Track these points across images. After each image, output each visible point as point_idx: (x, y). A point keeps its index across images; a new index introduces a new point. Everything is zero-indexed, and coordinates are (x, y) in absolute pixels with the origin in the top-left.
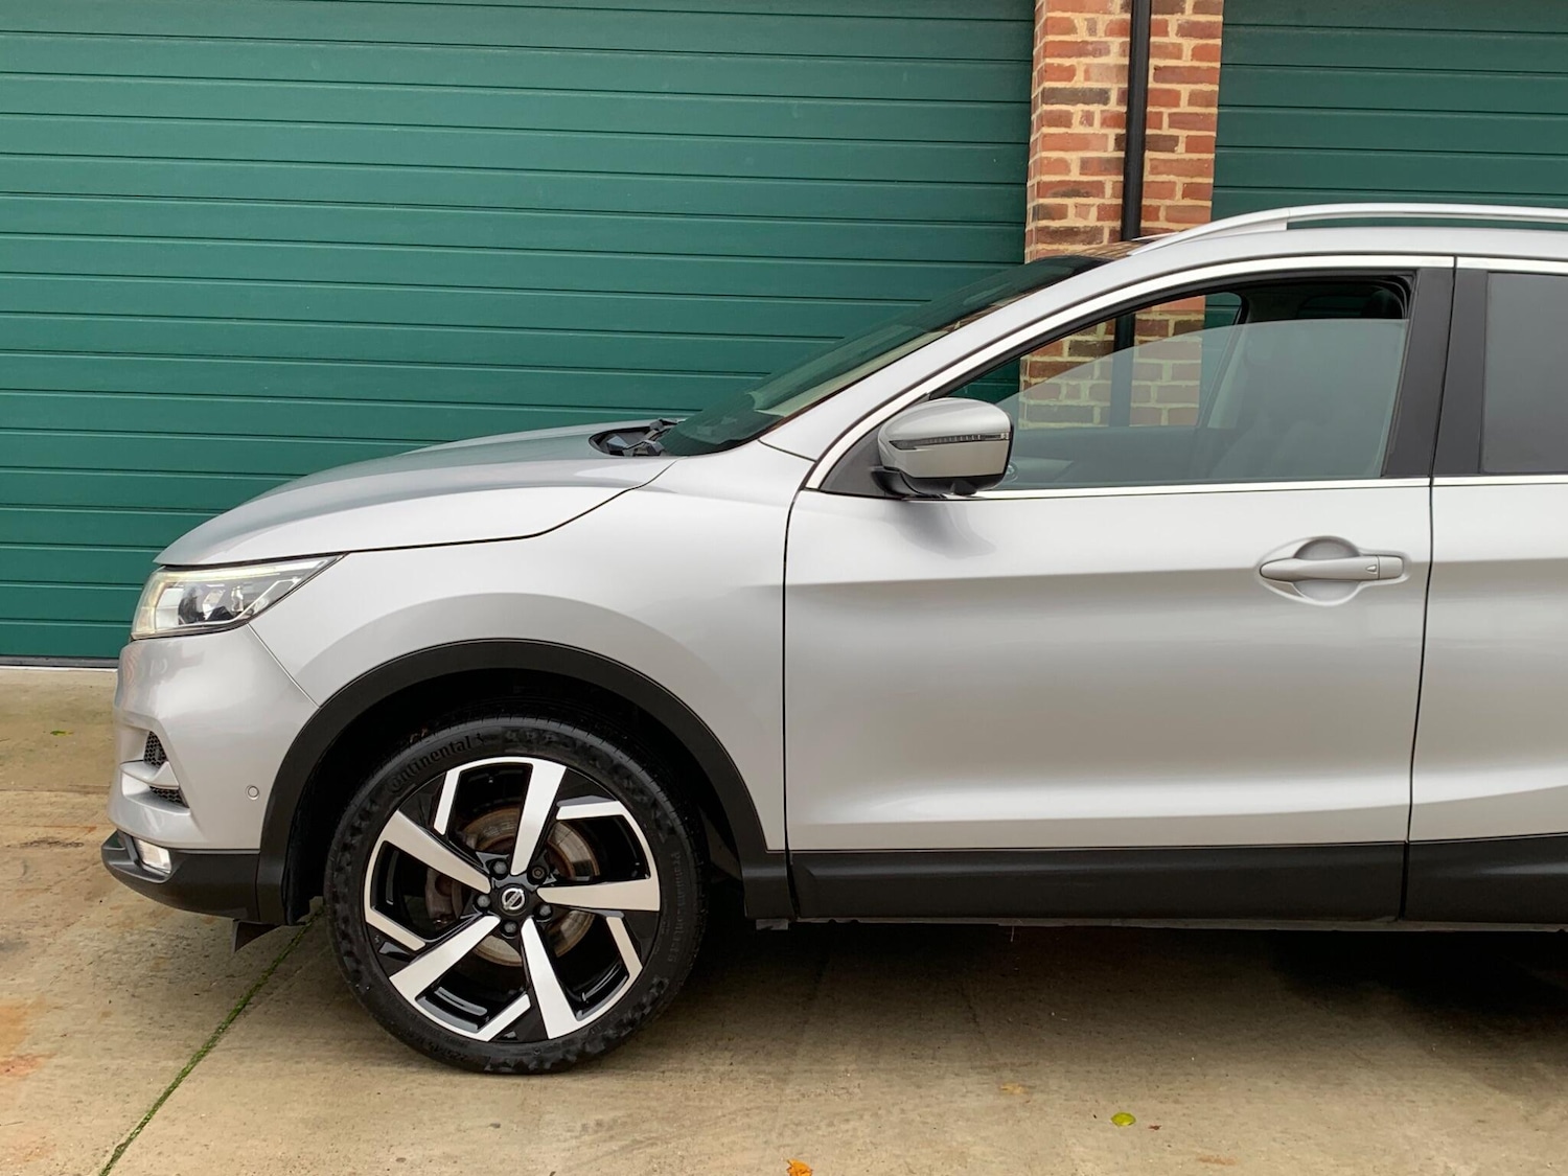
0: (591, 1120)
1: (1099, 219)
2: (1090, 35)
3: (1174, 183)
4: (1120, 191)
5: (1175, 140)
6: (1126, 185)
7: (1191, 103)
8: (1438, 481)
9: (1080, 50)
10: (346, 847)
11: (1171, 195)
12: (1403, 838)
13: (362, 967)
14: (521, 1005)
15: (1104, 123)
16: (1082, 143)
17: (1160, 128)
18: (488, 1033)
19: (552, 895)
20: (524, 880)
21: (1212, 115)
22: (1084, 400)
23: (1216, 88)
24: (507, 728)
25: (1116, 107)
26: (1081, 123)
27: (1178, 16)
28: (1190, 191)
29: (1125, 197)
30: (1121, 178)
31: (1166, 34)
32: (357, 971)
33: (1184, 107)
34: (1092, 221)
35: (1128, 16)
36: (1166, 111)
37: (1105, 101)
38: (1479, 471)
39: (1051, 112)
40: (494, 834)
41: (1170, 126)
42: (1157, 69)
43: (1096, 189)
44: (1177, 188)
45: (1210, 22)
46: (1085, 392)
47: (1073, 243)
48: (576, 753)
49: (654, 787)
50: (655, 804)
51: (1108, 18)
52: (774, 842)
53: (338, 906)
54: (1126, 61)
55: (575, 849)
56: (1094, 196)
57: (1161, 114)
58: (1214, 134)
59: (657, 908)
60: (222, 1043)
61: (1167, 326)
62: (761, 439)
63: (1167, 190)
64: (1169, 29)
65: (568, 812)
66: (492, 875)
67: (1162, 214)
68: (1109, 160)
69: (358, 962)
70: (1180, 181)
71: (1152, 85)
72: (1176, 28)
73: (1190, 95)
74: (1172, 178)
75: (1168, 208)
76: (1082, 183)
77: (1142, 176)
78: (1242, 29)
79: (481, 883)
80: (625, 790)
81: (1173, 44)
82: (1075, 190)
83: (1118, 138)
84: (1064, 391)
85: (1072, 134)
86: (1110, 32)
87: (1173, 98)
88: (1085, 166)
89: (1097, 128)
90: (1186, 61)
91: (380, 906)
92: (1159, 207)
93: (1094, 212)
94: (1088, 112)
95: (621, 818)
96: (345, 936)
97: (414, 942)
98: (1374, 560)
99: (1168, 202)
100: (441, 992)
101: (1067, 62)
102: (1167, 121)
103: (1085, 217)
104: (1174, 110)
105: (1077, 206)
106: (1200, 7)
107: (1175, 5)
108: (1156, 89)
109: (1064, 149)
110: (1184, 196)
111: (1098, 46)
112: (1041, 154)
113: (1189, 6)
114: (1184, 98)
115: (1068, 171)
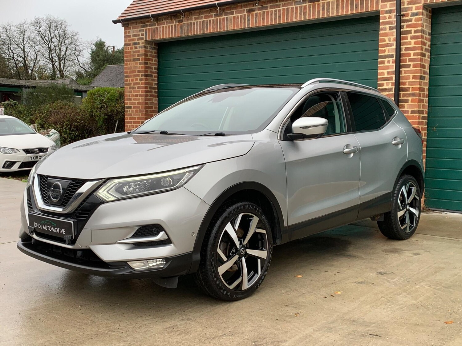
1: (392, 86)
2: (389, 42)
3: (410, 76)
5: (410, 65)
7: (414, 55)
9: (387, 45)
11: (409, 79)
15: (392, 62)
16: (387, 68)
17: (405, 62)
21: (419, 58)
23: (420, 51)
25: (395, 58)
26: (387, 63)
27: (410, 35)
28: (414, 77)
29: (396, 80)
30: (396, 76)
33: (412, 57)
34: (390, 86)
35: (396, 36)
36: (407, 58)
37: (393, 57)
39: (380, 61)
41: (409, 62)
42: (405, 48)
44: (411, 77)
45: (418, 35)
47: (386, 92)
51: (393, 37)
54: (396, 47)
56: (390, 80)
57: (406, 59)
58: (420, 63)
61: (409, 112)
63: (408, 78)
64: (408, 38)
67: (407, 84)
68: (393, 71)
70: (411, 75)
71: (403, 52)
72: (410, 37)
74: (409, 74)
75: (409, 82)
76: (388, 77)
81: (409, 42)
82: (386, 79)
83: (395, 66)
85: (385, 66)
86: (393, 41)
87: (409, 55)
88: (388, 73)
89: (391, 64)
90: (412, 45)
92: (406, 82)
93: (390, 84)
94: (389, 60)
99: (408, 81)
101: (383, 49)
102: (408, 60)
103: (388, 86)
104: (410, 58)
105: (386, 83)
106: (416, 32)
107: (409, 32)
108: (405, 53)
109: (383, 69)
110: (412, 79)
111: (391, 44)
112: (379, 71)
113: (413, 32)
114: (412, 54)
115: (384, 75)
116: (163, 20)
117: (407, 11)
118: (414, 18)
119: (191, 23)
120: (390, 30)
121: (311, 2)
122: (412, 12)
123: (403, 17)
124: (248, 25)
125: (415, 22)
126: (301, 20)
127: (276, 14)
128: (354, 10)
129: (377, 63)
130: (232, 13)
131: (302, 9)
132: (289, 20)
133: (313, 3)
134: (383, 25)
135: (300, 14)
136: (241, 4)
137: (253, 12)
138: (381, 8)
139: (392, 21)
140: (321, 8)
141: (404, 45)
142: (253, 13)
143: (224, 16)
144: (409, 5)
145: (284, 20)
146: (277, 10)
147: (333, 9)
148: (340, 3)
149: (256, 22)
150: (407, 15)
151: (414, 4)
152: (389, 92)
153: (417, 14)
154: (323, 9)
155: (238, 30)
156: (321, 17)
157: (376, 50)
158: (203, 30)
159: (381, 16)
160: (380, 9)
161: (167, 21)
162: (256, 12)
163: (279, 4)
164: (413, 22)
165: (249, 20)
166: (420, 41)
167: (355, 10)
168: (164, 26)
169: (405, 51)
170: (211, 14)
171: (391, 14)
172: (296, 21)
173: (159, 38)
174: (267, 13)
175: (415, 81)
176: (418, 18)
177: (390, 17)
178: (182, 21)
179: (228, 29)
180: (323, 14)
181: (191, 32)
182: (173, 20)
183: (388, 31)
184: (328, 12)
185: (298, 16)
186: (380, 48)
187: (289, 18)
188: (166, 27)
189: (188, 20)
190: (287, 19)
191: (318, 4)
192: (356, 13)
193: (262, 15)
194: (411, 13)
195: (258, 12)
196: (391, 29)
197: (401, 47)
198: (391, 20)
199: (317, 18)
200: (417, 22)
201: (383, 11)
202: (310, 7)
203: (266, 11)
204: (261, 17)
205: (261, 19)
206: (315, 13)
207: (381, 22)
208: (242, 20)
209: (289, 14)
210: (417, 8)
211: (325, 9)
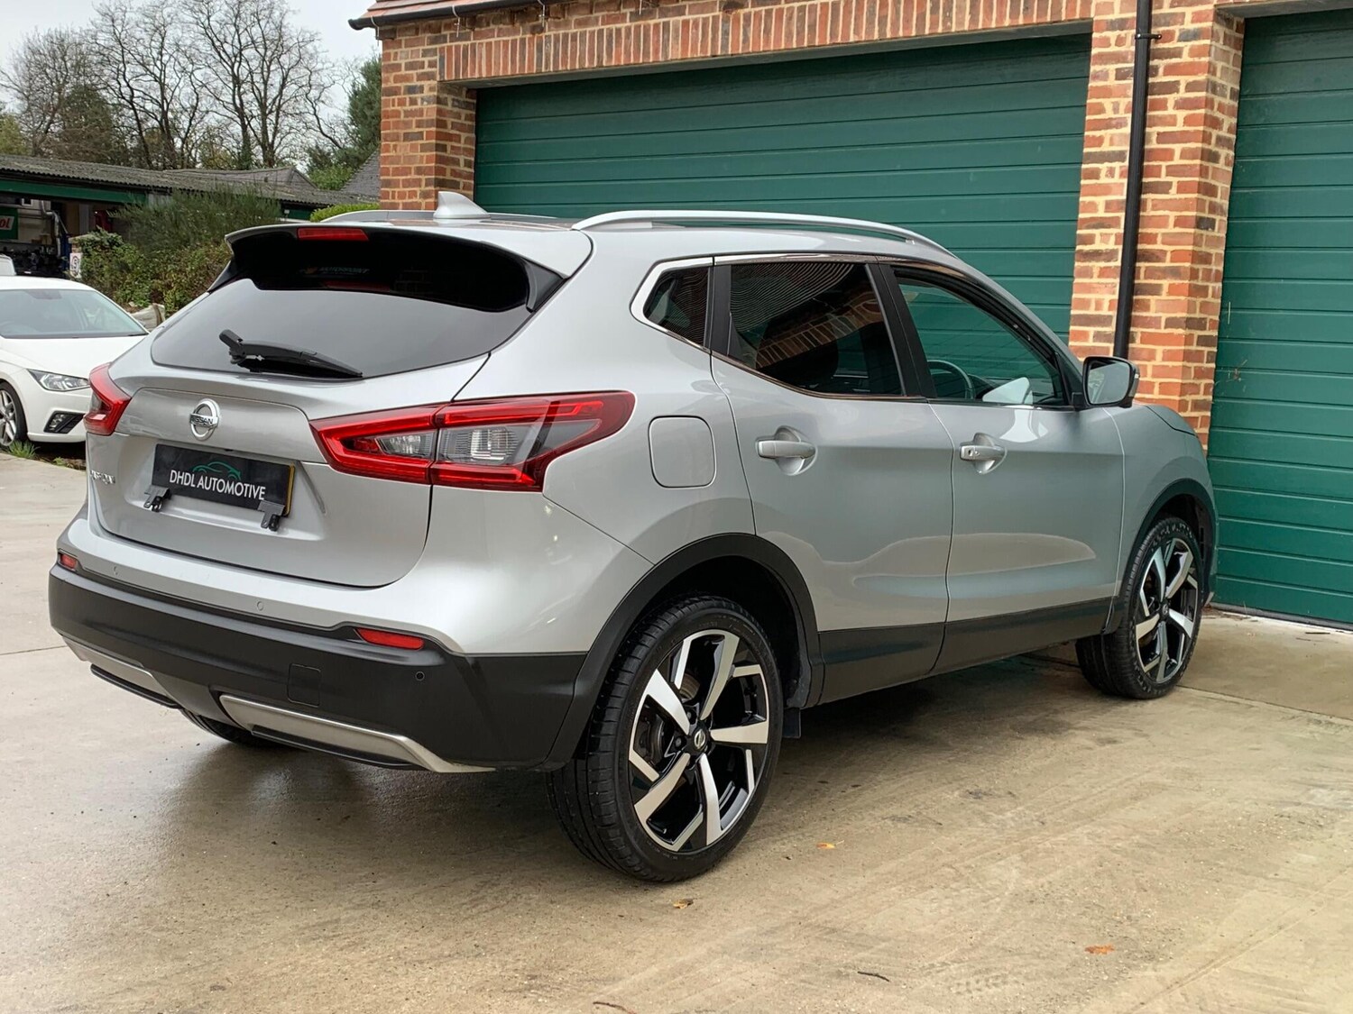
1: (1115, 244)
2: (1115, 113)
3: (1168, 216)
5: (1169, 184)
6: (1130, 219)
7: (1182, 157)
9: (1107, 124)
11: (1165, 225)
15: (1120, 175)
16: (1106, 190)
17: (1159, 176)
21: (1195, 165)
23: (1200, 145)
25: (1126, 163)
26: (1107, 176)
27: (1174, 95)
28: (1179, 222)
29: (1128, 227)
30: (1127, 214)
31: (1165, 108)
33: (1177, 161)
34: (1111, 245)
35: (1133, 99)
36: (1164, 164)
37: (1122, 160)
39: (1087, 169)
41: (1167, 175)
42: (1158, 134)
43: (1112, 223)
44: (1170, 220)
45: (1196, 97)
47: (1098, 261)
51: (1126, 100)
54: (1132, 130)
56: (1113, 227)
57: (1160, 167)
58: (1197, 179)
61: (1160, 322)
63: (1162, 222)
64: (1168, 105)
67: (1159, 239)
68: (1121, 201)
70: (1172, 215)
71: (1153, 144)
72: (1173, 103)
73: (1182, 153)
74: (1167, 212)
75: (1164, 234)
76: (1105, 218)
77: (1140, 212)
81: (1171, 116)
82: (1101, 223)
83: (1127, 185)
85: (1100, 184)
86: (1126, 112)
87: (1169, 154)
88: (1108, 206)
89: (1115, 179)
90: (1179, 127)
92: (1156, 235)
93: (1113, 239)
94: (1111, 168)
99: (1163, 230)
101: (1097, 133)
102: (1164, 171)
103: (1106, 243)
104: (1170, 163)
105: (1101, 235)
106: (1191, 87)
107: (1172, 88)
108: (1158, 149)
109: (1095, 195)
110: (1175, 226)
111: (1120, 121)
112: (1081, 199)
113: (1182, 87)
114: (1177, 154)
115: (1096, 210)
116: (488, 25)
117: (1168, 26)
118: (1188, 48)
119: (566, 36)
120: (1117, 79)
122: (1182, 27)
123: (1156, 42)
124: (725, 46)
125: (1190, 60)
126: (871, 39)
127: (801, 19)
128: (1021, 16)
129: (1078, 175)
130: (681, 11)
131: (874, 8)
132: (838, 36)
134: (1101, 64)
135: (870, 22)
137: (739, 11)
138: (1097, 14)
139: (1126, 52)
140: (929, 5)
141: (1155, 125)
142: (739, 14)
143: (659, 18)
144: (1175, 7)
145: (823, 36)
146: (805, 6)
149: (746, 40)
150: (1169, 36)
151: (1191, 5)
152: (1109, 261)
153: (1196, 35)
154: (935, 8)
155: (695, 60)
156: (927, 32)
157: (1076, 134)
158: (598, 57)
159: (1095, 35)
160: (1092, 16)
161: (501, 26)
162: (746, 10)
164: (1186, 58)
165: (726, 33)
166: (1200, 114)
167: (1024, 17)
168: (492, 40)
169: (1159, 142)
170: (623, 11)
171: (1125, 32)
172: (857, 42)
173: (477, 76)
174: (776, 14)
175: (1181, 234)
176: (1200, 47)
177: (1120, 42)
178: (542, 30)
179: (666, 56)
180: (934, 23)
181: (564, 63)
182: (517, 25)
183: (1112, 82)
184: (948, 18)
185: (862, 27)
186: (1089, 130)
187: (838, 31)
188: (497, 43)
189: (558, 26)
190: (834, 34)
192: (1025, 25)
193: (763, 21)
194: (1180, 30)
195: (753, 10)
196: (1119, 75)
197: (1148, 130)
198: (1122, 49)
199: (916, 36)
200: (1196, 59)
201: (1101, 20)
202: (896, 1)
203: (775, 8)
204: (760, 25)
205: (760, 31)
206: (911, 20)
207: (1095, 55)
208: (708, 32)
209: (838, 20)
210: (1198, 17)
211: (939, 8)
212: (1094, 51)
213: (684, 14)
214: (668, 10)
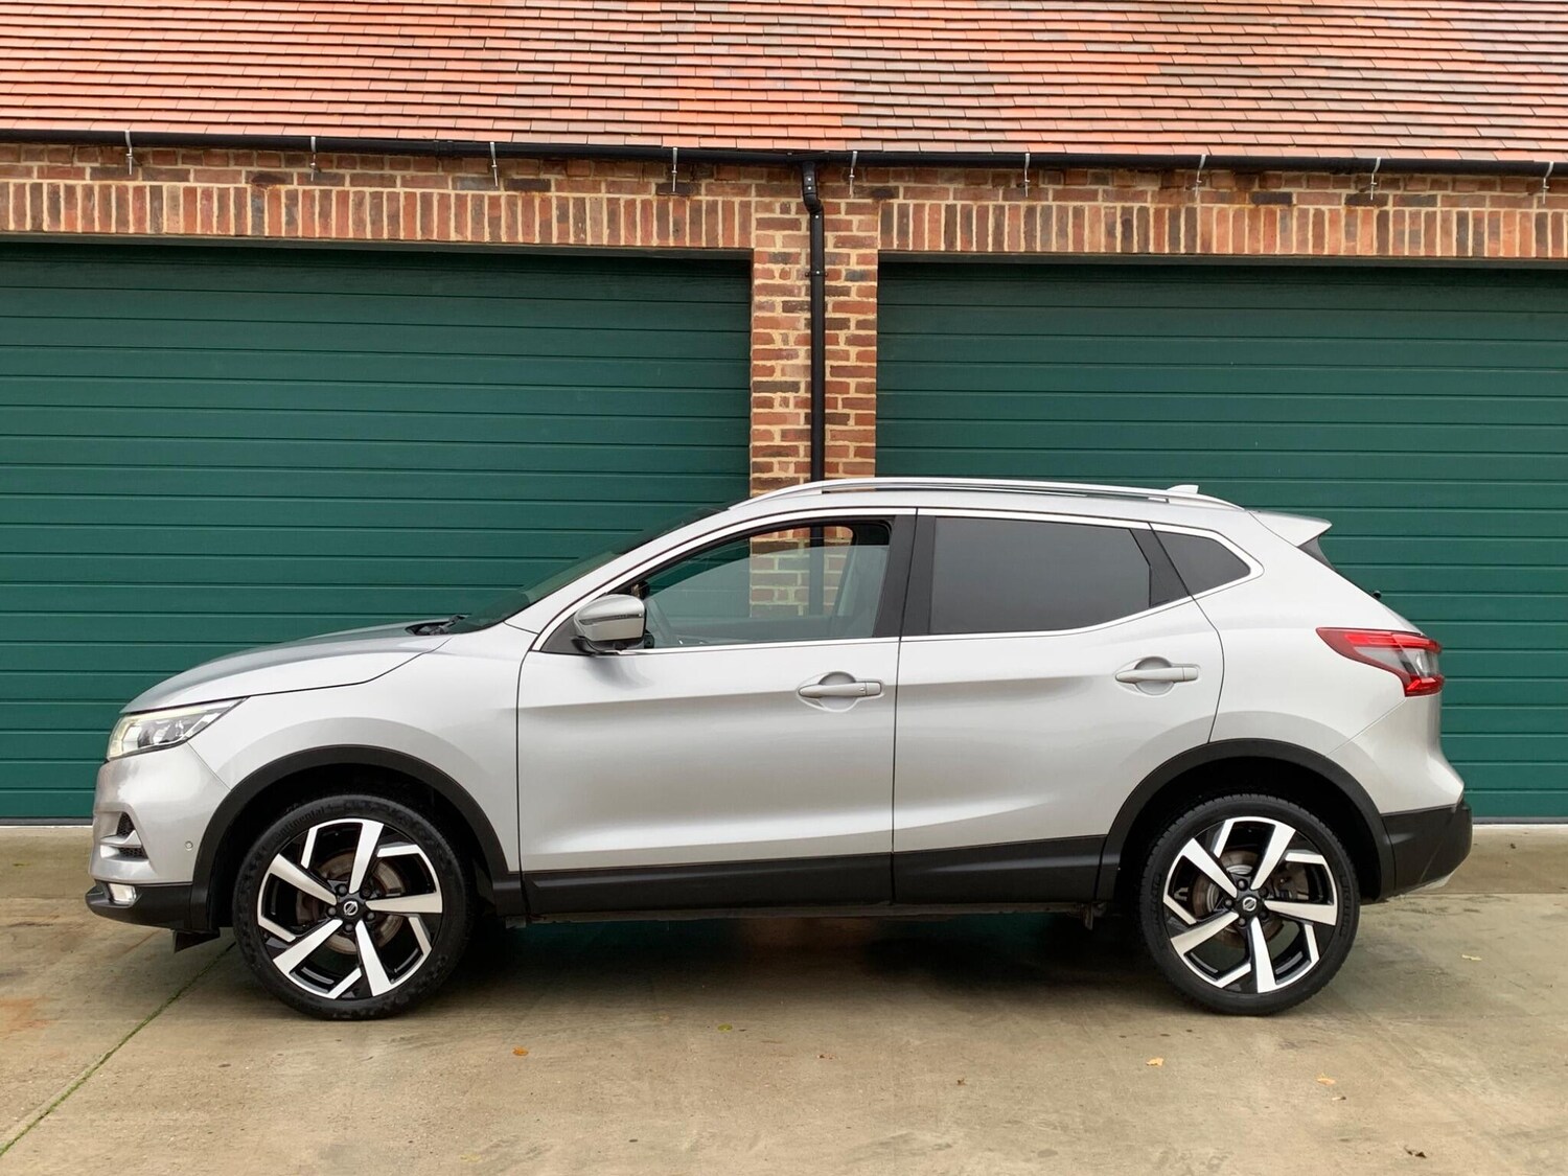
0: (398, 1037)
1: (796, 472)
2: (784, 345)
3: (848, 446)
4: (809, 453)
5: (847, 416)
6: (812, 447)
7: (857, 391)
8: (903, 638)
9: (778, 355)
10: (247, 878)
11: (847, 456)
12: (890, 850)
13: (256, 954)
14: (356, 975)
15: (797, 405)
16: (780, 419)
17: (836, 408)
18: (334, 994)
19: (375, 905)
20: (357, 896)
21: (872, 399)
22: (791, 601)
23: (875, 380)
24: (347, 801)
25: (804, 394)
26: (781, 405)
27: (845, 331)
28: (859, 452)
29: (812, 456)
30: (809, 443)
31: (837, 343)
32: (252, 956)
33: (852, 394)
34: (790, 474)
35: (809, 332)
36: (840, 397)
37: (797, 390)
38: (929, 633)
39: (759, 397)
40: (337, 871)
41: (844, 407)
42: (832, 367)
43: (793, 451)
44: (850, 450)
45: (868, 336)
46: (792, 595)
47: (778, 489)
48: (389, 815)
49: (438, 836)
50: (439, 845)
51: (796, 332)
52: (513, 867)
53: (241, 915)
54: (809, 362)
55: (389, 878)
56: (792, 456)
57: (836, 398)
58: (874, 412)
59: (440, 910)
60: (165, 1012)
62: (507, 621)
63: (844, 451)
64: (839, 340)
65: (384, 852)
66: (337, 894)
67: (841, 468)
68: (802, 431)
69: (254, 950)
70: (852, 445)
71: (828, 378)
72: (844, 339)
73: (857, 387)
74: (846, 443)
75: (844, 463)
76: (783, 447)
77: (823, 440)
78: (899, 336)
79: (331, 899)
80: (420, 838)
81: (843, 351)
82: (778, 452)
83: (807, 415)
84: (776, 594)
85: (774, 413)
86: (798, 342)
87: (845, 388)
88: (785, 435)
89: (791, 409)
90: (852, 362)
91: (267, 915)
92: (838, 464)
93: (792, 467)
94: (785, 397)
95: (418, 855)
96: (245, 934)
97: (290, 937)
98: (863, 684)
99: (844, 460)
100: (305, 970)
101: (768, 363)
102: (840, 403)
103: (786, 471)
104: (845, 396)
105: (779, 463)
106: (861, 325)
107: (843, 324)
108: (832, 382)
109: (768, 423)
110: (855, 456)
111: (791, 352)
112: (754, 427)
113: (852, 324)
114: (852, 387)
115: (772, 439)
117: (834, 264)
118: (855, 288)
120: (784, 311)
121: (515, 190)
122: (848, 267)
123: (828, 280)
124: (258, 226)
125: (859, 299)
126: (477, 240)
127: (377, 208)
128: (671, 238)
129: (747, 403)
130: (182, 176)
131: (481, 207)
132: (432, 232)
133: (523, 194)
134: (765, 295)
135: (478, 222)
136: (224, 151)
137: (278, 186)
138: (757, 246)
139: (793, 286)
140: (555, 213)
141: (830, 358)
142: (279, 191)
143: (144, 180)
144: (838, 248)
145: (411, 230)
146: (382, 193)
147: (596, 222)
148: (622, 209)
149: (291, 221)
150: (836, 275)
151: (854, 247)
153: (863, 276)
154: (563, 218)
155: (206, 237)
156: (558, 241)
159: (756, 266)
160: (753, 246)
162: (290, 187)
163: (391, 176)
164: (854, 297)
165: (258, 210)
166: (872, 351)
167: (675, 240)
169: (836, 375)
170: (78, 164)
171: (789, 266)
172: (458, 241)
174: (338, 196)
175: (863, 463)
176: (866, 287)
177: (784, 275)
179: (159, 228)
180: (564, 233)
183: (779, 313)
184: (580, 230)
185: (466, 225)
186: (756, 359)
187: (432, 227)
190: (426, 229)
191: (543, 200)
192: (675, 247)
193: (317, 202)
194: (846, 270)
195: (301, 188)
196: (788, 307)
197: (825, 363)
198: (788, 282)
199: (541, 244)
200: (865, 300)
201: (765, 252)
202: (511, 203)
203: (335, 189)
204: (312, 207)
205: (314, 214)
206: (533, 225)
207: (759, 286)
208: (228, 205)
209: (431, 214)
210: (863, 260)
211: (568, 218)
212: (757, 282)
213: (187, 180)
214: (161, 172)
